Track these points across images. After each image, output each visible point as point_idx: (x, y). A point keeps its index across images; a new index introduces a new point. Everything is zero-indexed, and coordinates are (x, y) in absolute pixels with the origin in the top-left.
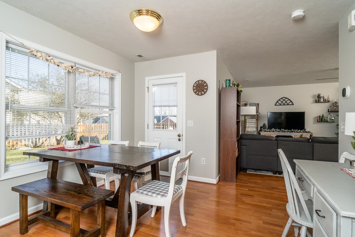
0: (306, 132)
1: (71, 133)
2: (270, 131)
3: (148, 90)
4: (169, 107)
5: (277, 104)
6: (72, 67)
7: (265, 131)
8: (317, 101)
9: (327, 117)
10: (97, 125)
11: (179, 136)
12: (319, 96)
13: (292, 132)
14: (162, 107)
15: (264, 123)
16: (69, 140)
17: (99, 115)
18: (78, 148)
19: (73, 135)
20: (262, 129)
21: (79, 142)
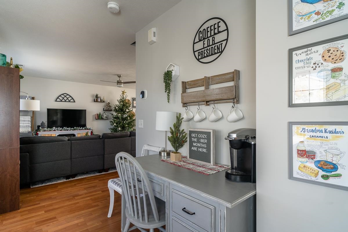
0: (87, 129)
2: (50, 131)
5: (57, 100)
7: (45, 131)
8: (95, 101)
9: (103, 115)
12: (97, 96)
13: (75, 130)
15: (43, 122)
20: (41, 129)
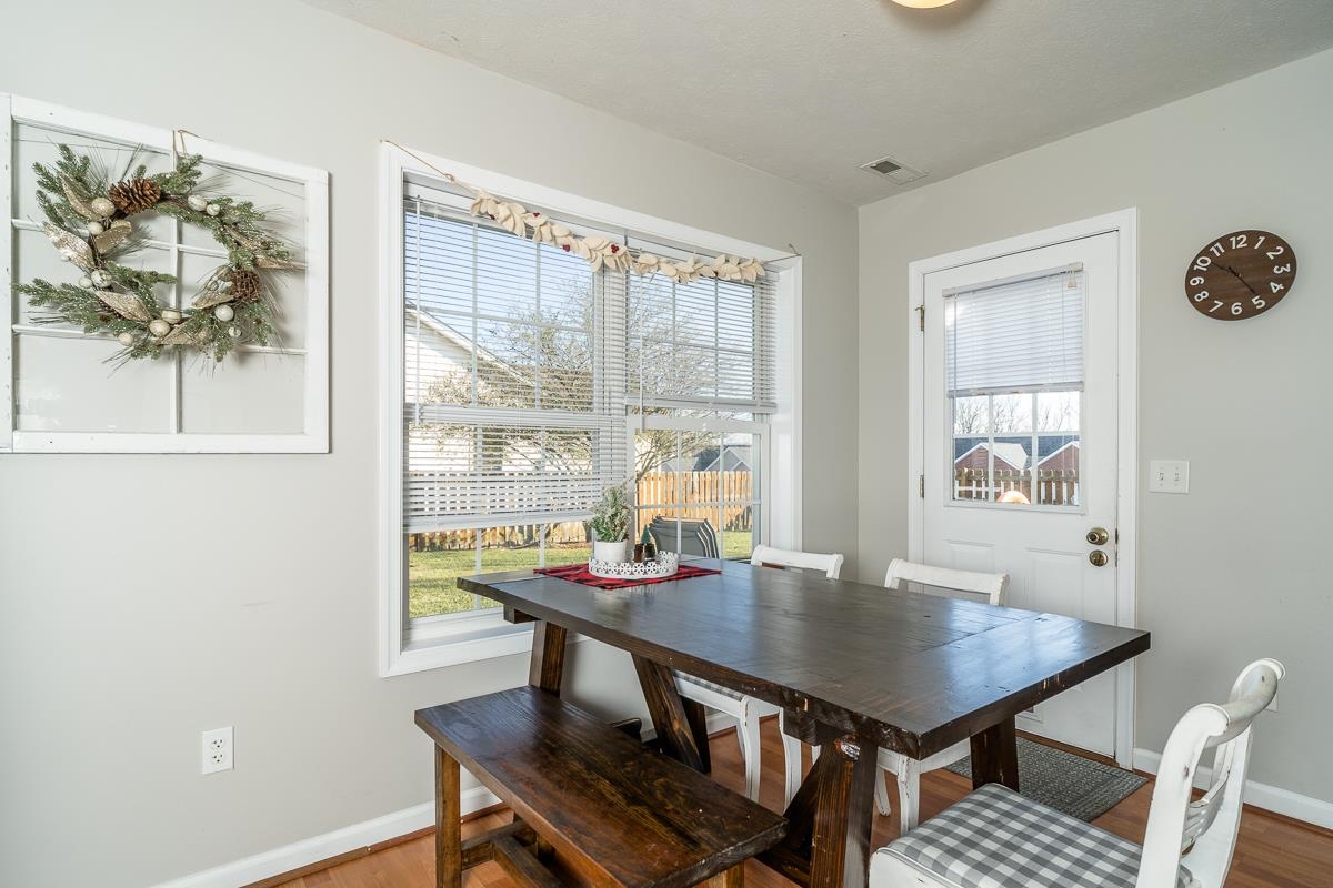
1: (610, 512)
3: (923, 318)
4: (1034, 392)
6: (615, 249)
10: (709, 478)
11: (1095, 537)
14: (993, 394)
16: (603, 539)
17: (716, 442)
18: (636, 577)
19: (617, 521)
21: (639, 549)
